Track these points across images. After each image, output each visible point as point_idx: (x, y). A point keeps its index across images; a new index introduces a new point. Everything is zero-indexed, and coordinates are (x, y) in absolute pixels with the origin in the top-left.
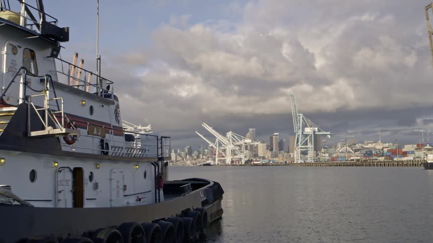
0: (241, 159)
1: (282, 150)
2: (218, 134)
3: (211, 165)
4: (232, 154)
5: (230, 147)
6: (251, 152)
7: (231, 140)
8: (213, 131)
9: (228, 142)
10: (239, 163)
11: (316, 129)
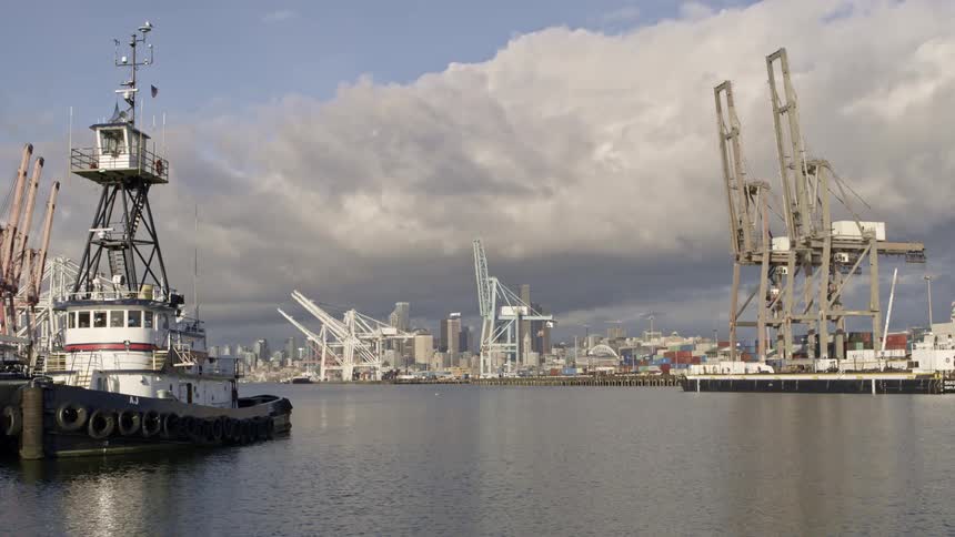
0: (375, 369)
1: (466, 350)
2: (325, 315)
3: (311, 382)
4: (354, 358)
5: (351, 343)
6: (399, 354)
7: (353, 329)
8: (315, 308)
9: (346, 334)
10: (369, 377)
11: (525, 309)
